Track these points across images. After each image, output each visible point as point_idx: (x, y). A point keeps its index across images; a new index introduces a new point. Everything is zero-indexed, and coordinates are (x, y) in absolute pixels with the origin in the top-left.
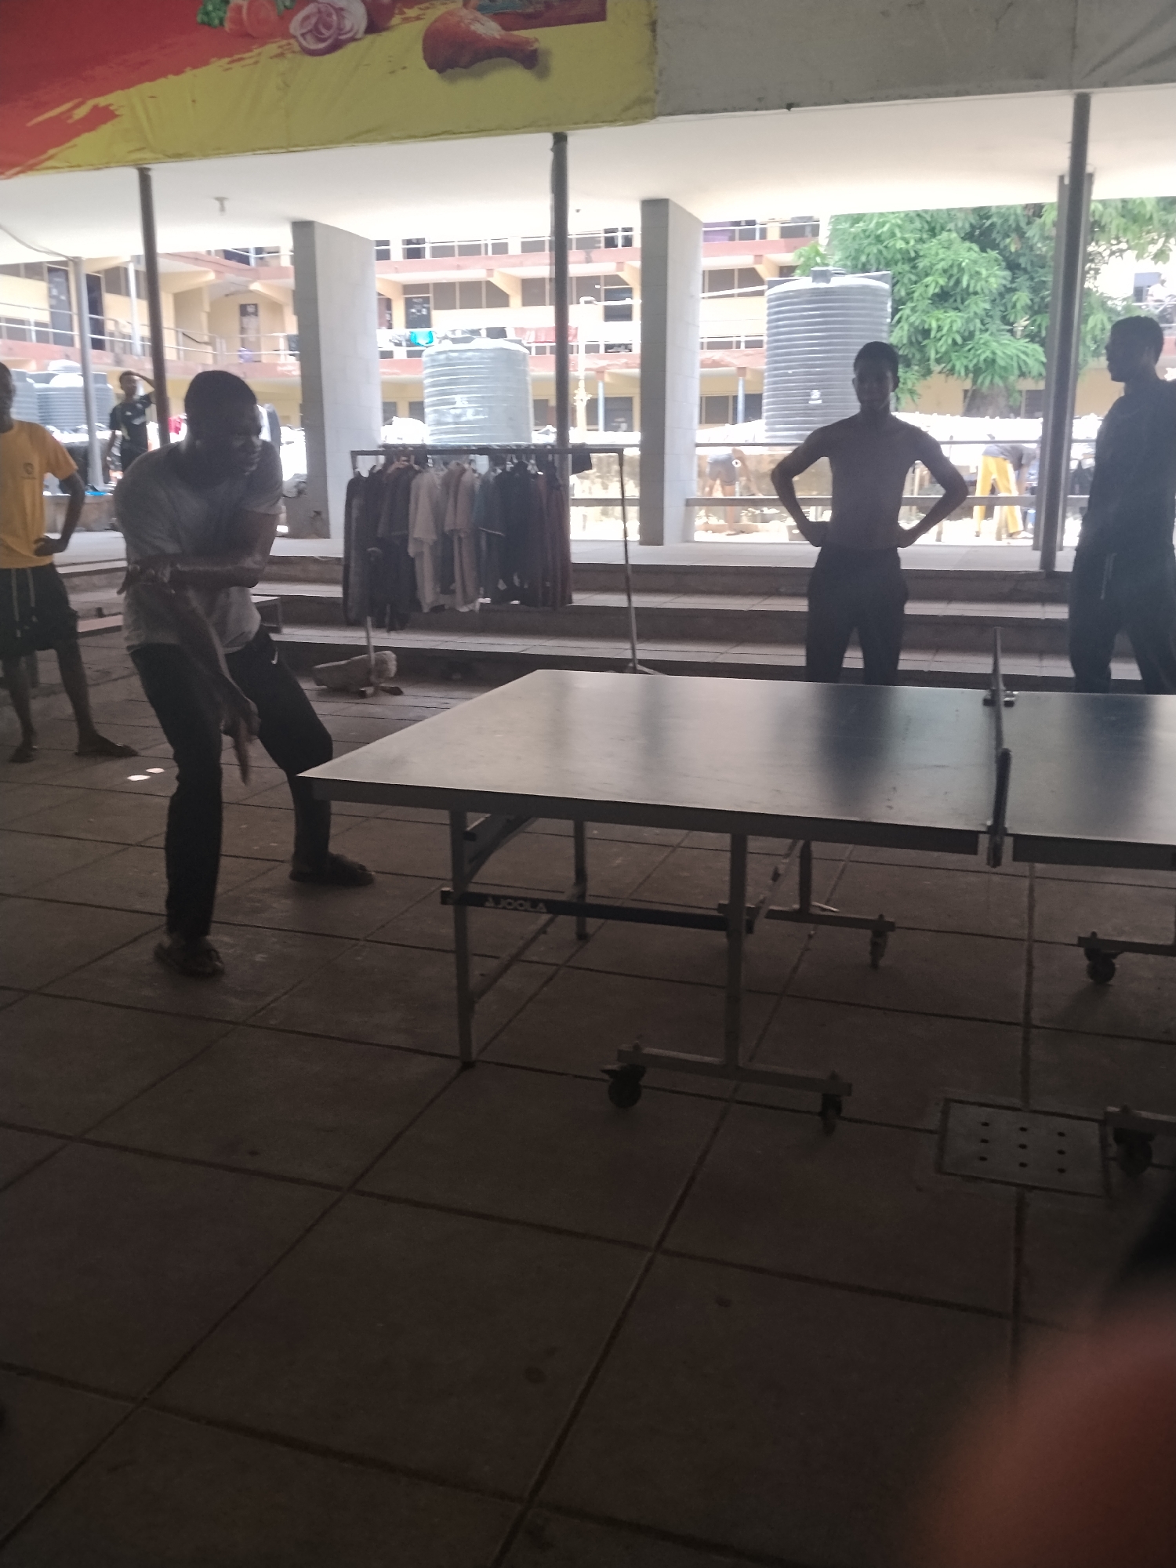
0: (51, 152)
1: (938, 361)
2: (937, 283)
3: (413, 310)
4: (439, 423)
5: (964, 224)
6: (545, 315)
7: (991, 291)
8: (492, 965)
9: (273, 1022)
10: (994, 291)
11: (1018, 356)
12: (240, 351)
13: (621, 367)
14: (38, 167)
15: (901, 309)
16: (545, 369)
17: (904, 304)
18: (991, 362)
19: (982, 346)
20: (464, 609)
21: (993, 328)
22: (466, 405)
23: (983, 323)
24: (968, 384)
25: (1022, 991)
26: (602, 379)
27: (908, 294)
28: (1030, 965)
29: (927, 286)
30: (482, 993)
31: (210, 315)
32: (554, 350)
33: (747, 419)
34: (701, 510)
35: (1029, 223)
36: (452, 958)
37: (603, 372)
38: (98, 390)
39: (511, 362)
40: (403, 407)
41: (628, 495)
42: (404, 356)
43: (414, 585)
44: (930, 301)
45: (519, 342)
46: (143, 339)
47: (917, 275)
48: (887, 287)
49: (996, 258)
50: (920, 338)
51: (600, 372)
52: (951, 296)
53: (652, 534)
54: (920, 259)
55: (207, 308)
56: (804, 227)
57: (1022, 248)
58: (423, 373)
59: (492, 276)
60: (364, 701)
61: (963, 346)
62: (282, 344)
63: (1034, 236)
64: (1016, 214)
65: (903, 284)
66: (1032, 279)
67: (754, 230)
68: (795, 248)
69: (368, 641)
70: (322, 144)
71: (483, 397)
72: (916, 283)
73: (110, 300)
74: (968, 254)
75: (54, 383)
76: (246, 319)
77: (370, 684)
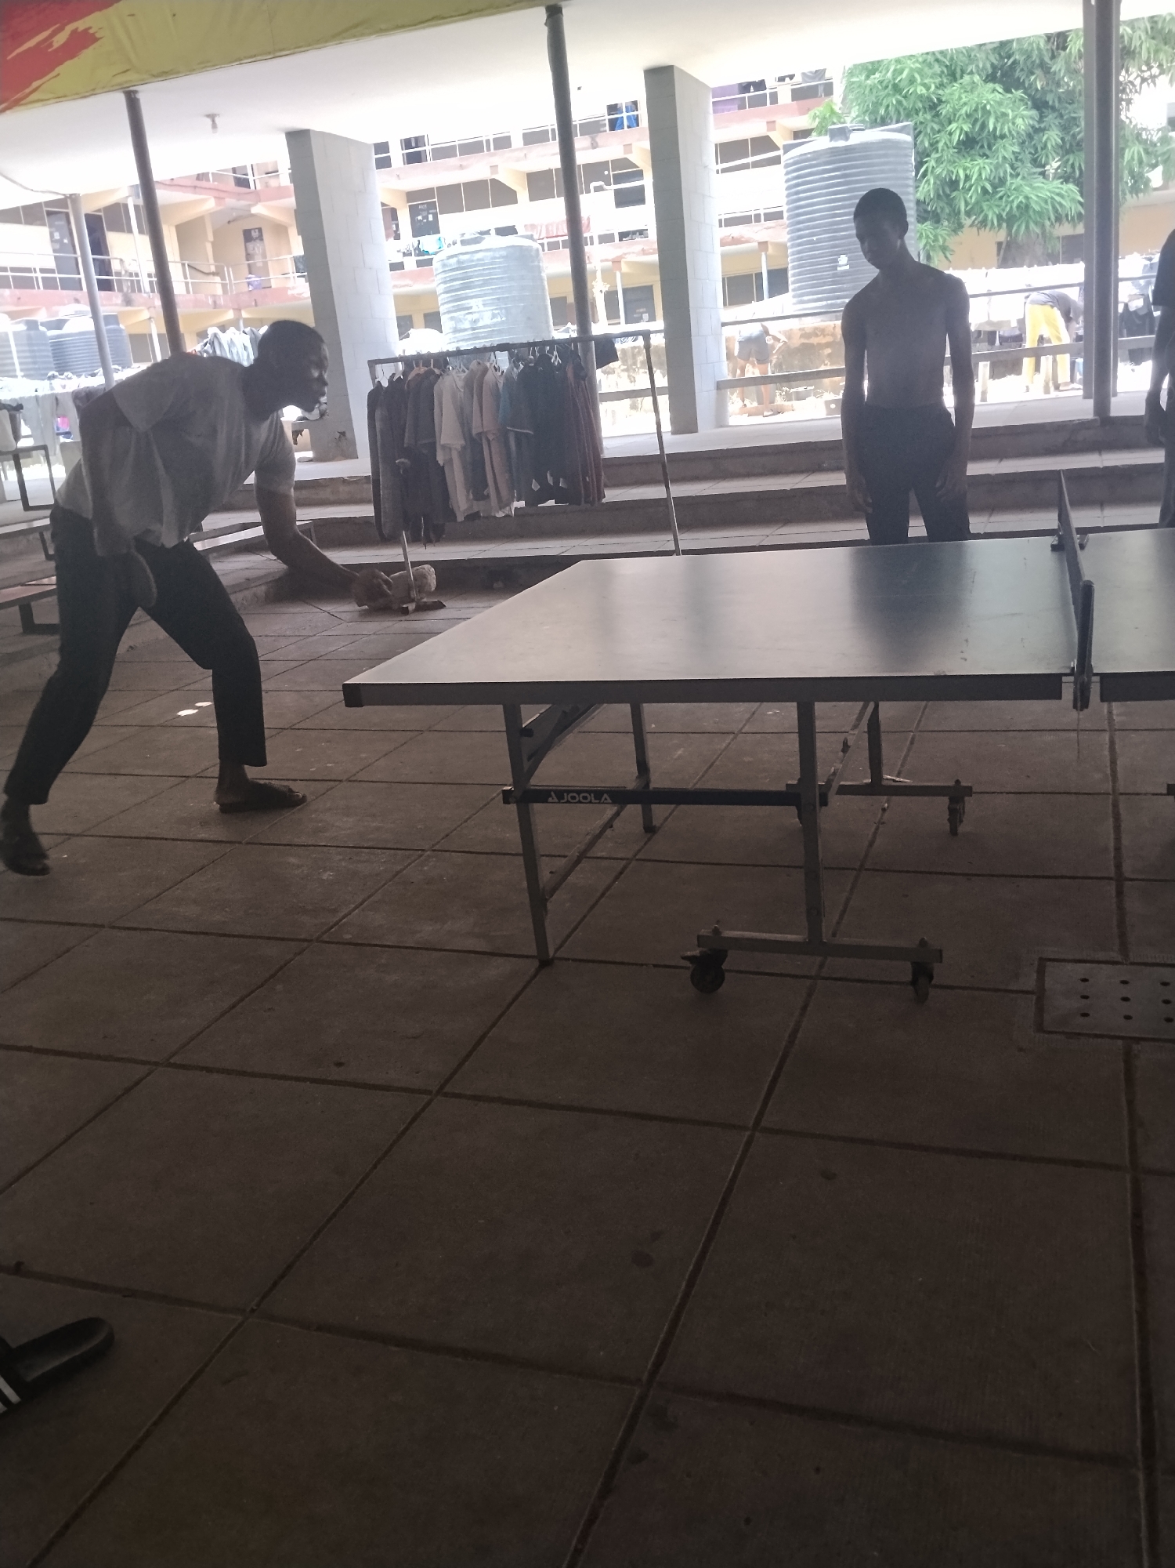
0: (35, 84)
1: (968, 214)
2: (962, 129)
3: (420, 218)
4: (456, 331)
5: (984, 62)
6: (555, 208)
7: (1018, 133)
8: (561, 863)
9: (348, 937)
10: (1023, 133)
11: (1052, 198)
12: (249, 278)
13: (638, 254)
14: (22, 102)
15: (926, 162)
16: (560, 264)
17: (928, 155)
18: (1025, 208)
19: (1014, 192)
20: (500, 514)
21: (1023, 171)
22: (482, 308)
23: (1012, 167)
24: (1002, 235)
25: (1112, 844)
26: (620, 269)
27: (931, 145)
28: (1117, 817)
29: (950, 134)
30: (554, 890)
31: (214, 244)
32: (568, 244)
33: (771, 295)
34: (732, 394)
35: (1053, 57)
36: (520, 860)
37: (620, 262)
38: (109, 331)
39: (524, 259)
40: (418, 319)
41: (658, 384)
42: (414, 266)
43: (446, 495)
44: (956, 150)
45: (531, 237)
46: (150, 275)
47: (941, 123)
48: (909, 138)
49: (1022, 96)
50: (948, 191)
51: (616, 262)
52: (977, 143)
53: (685, 421)
54: (943, 106)
55: (211, 237)
56: (817, 86)
57: (1047, 84)
58: (434, 283)
59: (497, 173)
60: (407, 617)
61: (995, 192)
62: (290, 267)
63: (1060, 70)
64: (1039, 49)
65: (926, 134)
66: (1061, 116)
67: (765, 94)
68: (809, 110)
69: (406, 557)
70: (310, 45)
71: (498, 299)
72: (939, 132)
73: (113, 239)
74: (993, 95)
75: (67, 329)
76: (250, 245)
77: (412, 601)
